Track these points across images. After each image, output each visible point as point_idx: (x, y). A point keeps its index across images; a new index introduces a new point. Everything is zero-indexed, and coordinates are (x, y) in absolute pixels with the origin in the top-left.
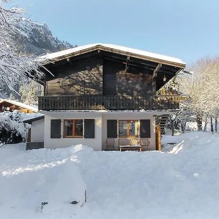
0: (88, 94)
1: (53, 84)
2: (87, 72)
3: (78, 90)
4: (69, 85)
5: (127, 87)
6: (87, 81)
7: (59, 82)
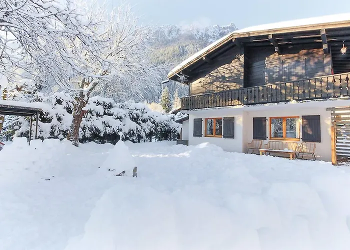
0: (228, 89)
1: (196, 84)
2: (226, 66)
3: (217, 87)
4: (209, 83)
5: (281, 72)
6: (226, 76)
7: (201, 82)
